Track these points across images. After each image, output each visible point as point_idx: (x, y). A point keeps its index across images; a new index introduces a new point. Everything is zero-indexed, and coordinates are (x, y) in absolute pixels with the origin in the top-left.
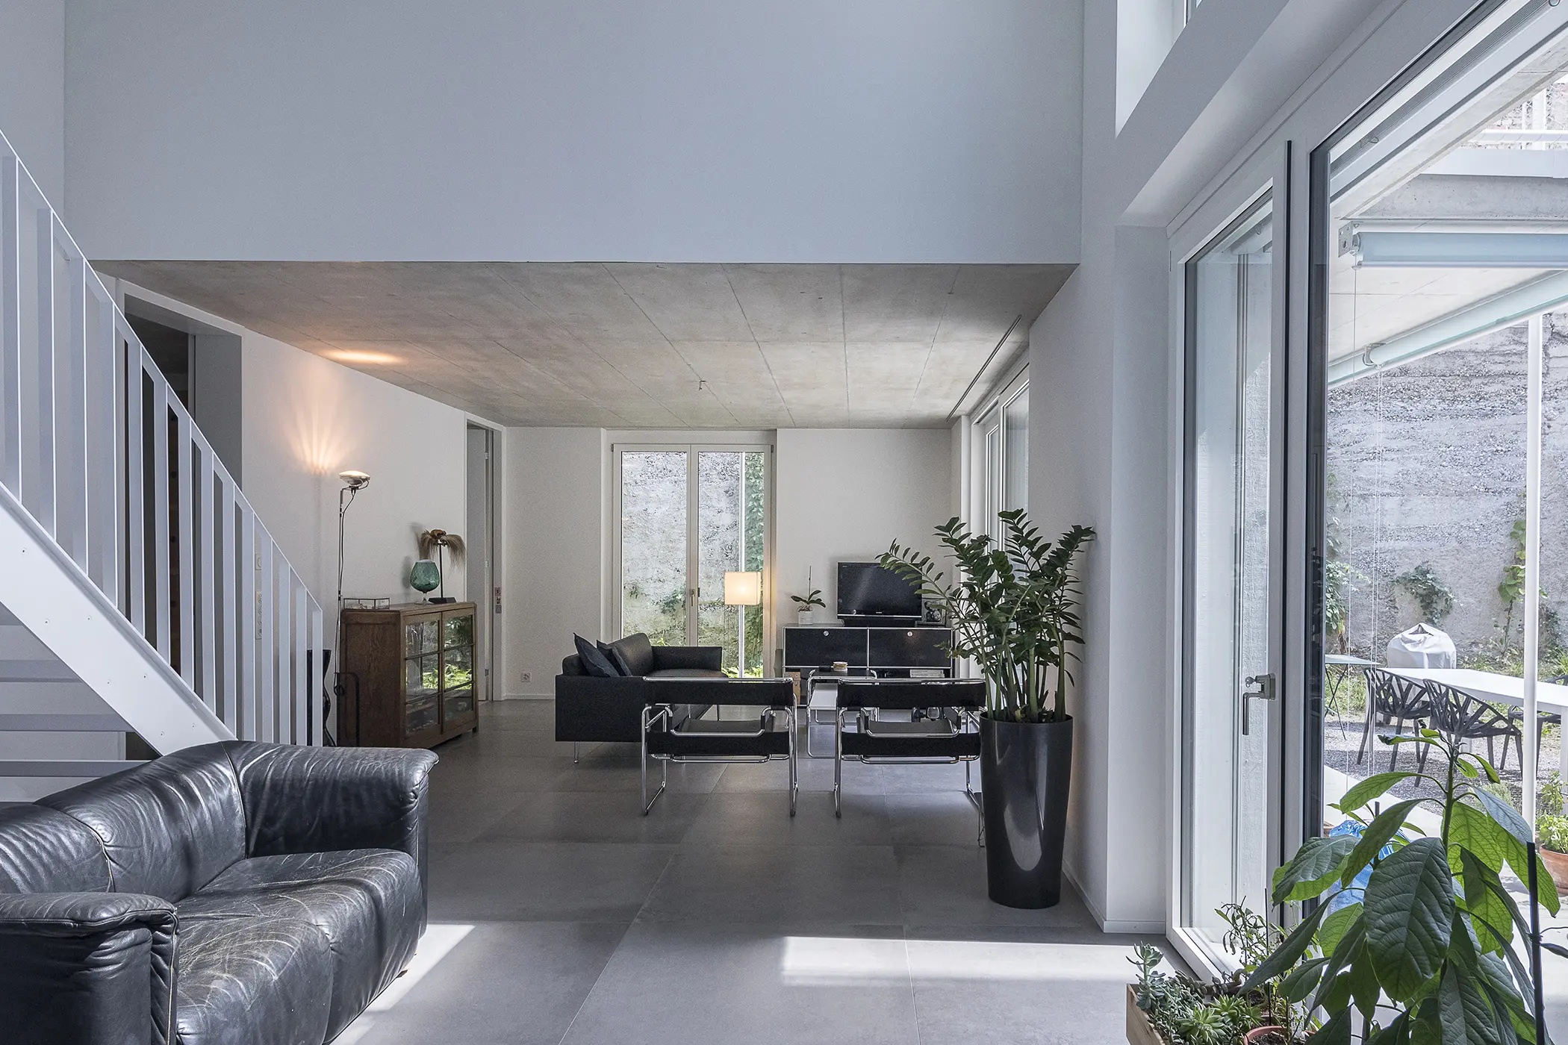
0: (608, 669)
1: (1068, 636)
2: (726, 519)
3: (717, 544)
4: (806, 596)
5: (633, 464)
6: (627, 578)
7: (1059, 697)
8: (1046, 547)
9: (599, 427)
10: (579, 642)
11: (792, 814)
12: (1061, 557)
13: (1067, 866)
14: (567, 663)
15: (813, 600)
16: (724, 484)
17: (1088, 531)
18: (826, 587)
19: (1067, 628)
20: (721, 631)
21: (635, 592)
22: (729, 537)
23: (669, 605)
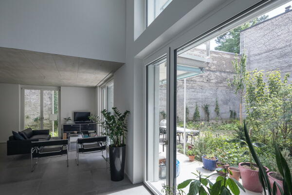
0: (22, 138)
1: (125, 130)
2: (49, 103)
3: (47, 107)
4: (67, 118)
5: (27, 92)
6: (25, 115)
7: (123, 141)
8: (120, 114)
9: (18, 84)
10: (13, 132)
11: (68, 166)
12: (124, 116)
13: (125, 172)
14: (10, 138)
15: (69, 119)
16: (49, 96)
17: (129, 112)
18: (71, 116)
19: (125, 129)
20: (48, 124)
21: (28, 117)
22: (50, 106)
23: (36, 120)
